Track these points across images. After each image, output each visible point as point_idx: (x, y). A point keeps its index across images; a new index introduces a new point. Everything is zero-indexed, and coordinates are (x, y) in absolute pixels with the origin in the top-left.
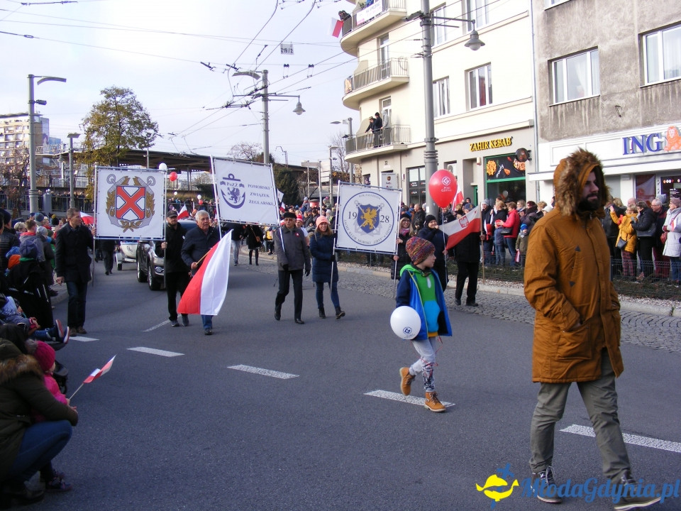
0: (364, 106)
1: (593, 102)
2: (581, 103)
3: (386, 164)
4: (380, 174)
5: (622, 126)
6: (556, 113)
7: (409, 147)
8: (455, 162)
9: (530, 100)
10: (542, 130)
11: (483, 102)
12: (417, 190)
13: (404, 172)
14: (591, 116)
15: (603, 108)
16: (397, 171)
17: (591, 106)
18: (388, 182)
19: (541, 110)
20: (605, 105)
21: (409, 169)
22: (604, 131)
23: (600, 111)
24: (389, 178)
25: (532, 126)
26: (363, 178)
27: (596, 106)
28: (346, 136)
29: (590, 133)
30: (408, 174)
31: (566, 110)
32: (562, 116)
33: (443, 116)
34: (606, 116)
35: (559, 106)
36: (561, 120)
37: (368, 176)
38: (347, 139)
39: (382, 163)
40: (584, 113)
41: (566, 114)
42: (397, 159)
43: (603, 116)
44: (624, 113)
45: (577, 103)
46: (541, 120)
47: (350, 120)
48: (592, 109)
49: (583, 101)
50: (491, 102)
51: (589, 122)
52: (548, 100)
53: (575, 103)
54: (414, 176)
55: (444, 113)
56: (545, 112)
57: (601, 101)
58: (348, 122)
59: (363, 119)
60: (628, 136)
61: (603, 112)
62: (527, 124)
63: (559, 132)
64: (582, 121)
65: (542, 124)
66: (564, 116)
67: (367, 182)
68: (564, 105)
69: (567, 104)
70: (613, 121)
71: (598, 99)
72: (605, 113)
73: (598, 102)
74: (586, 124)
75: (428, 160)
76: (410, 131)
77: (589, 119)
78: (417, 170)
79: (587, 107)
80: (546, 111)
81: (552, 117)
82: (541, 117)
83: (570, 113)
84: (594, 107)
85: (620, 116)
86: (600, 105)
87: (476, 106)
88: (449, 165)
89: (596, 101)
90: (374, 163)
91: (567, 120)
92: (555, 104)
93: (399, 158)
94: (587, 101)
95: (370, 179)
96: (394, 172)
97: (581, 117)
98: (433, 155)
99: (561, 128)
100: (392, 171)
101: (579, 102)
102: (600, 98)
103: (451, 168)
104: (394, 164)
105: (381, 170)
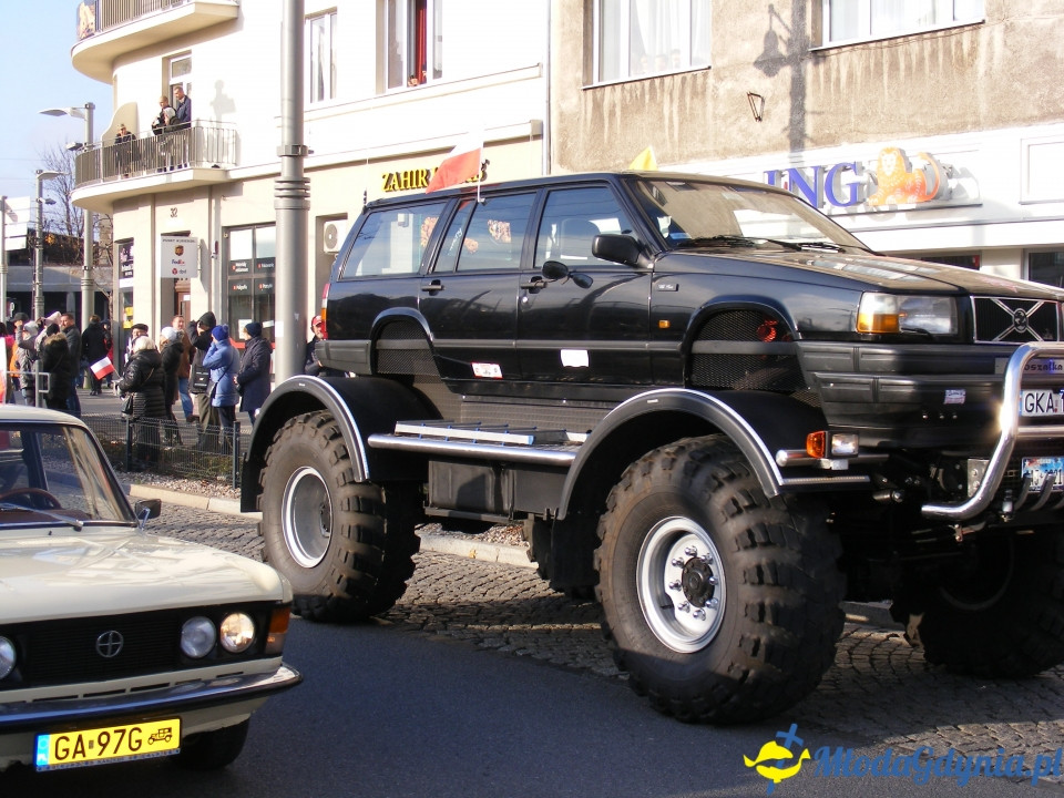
0: (123, 72)
1: (693, 82)
2: (662, 83)
3: (173, 215)
4: (159, 239)
5: (762, 142)
6: (597, 106)
7: (234, 175)
8: (343, 217)
9: (536, 72)
10: (563, 146)
11: (418, 74)
12: (247, 281)
13: (217, 236)
14: (686, 117)
15: (715, 98)
16: (200, 232)
17: (688, 91)
18: (177, 258)
19: (563, 97)
20: (721, 92)
21: (228, 229)
22: (717, 152)
23: (710, 104)
24: (180, 250)
25: (538, 137)
26: (116, 247)
27: (699, 93)
28: (78, 147)
29: (681, 157)
30: (227, 242)
31: (624, 99)
32: (612, 114)
33: (317, 104)
34: (725, 118)
35: (608, 89)
36: (610, 123)
37: (127, 244)
38: (79, 153)
39: (163, 211)
40: (670, 109)
41: (624, 108)
42: (201, 205)
43: (715, 117)
44: (768, 112)
45: (652, 87)
46: (561, 121)
47: (90, 107)
48: (688, 99)
49: (667, 80)
50: (437, 74)
51: (680, 130)
52: (580, 74)
53: (647, 83)
54: (241, 248)
55: (321, 96)
56: (573, 101)
57: (711, 80)
58: (85, 112)
59: (120, 104)
60: (780, 168)
61: (715, 108)
62: (527, 131)
63: (603, 151)
64: (661, 128)
65: (563, 132)
66: (618, 113)
67: (124, 259)
68: (618, 88)
69: (627, 86)
70: (741, 130)
71: (705, 76)
72: (722, 110)
73: (704, 85)
74: (672, 136)
75: (282, 203)
76: (236, 136)
77: (681, 123)
78: (250, 231)
79: (676, 94)
80: (575, 100)
81: (589, 116)
82: (561, 114)
83: (632, 107)
84: (695, 94)
85: (759, 119)
86: (709, 92)
87: (399, 83)
88: (327, 224)
89: (700, 80)
90: (145, 211)
91: (625, 125)
92: (596, 84)
93: (207, 200)
94: (678, 79)
95: (133, 251)
96: (192, 236)
97: (661, 118)
98: (297, 191)
99: (610, 143)
100: (187, 234)
101: (657, 81)
102: (710, 71)
103: (333, 230)
104: (193, 217)
105: (159, 231)
